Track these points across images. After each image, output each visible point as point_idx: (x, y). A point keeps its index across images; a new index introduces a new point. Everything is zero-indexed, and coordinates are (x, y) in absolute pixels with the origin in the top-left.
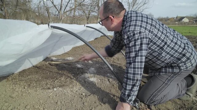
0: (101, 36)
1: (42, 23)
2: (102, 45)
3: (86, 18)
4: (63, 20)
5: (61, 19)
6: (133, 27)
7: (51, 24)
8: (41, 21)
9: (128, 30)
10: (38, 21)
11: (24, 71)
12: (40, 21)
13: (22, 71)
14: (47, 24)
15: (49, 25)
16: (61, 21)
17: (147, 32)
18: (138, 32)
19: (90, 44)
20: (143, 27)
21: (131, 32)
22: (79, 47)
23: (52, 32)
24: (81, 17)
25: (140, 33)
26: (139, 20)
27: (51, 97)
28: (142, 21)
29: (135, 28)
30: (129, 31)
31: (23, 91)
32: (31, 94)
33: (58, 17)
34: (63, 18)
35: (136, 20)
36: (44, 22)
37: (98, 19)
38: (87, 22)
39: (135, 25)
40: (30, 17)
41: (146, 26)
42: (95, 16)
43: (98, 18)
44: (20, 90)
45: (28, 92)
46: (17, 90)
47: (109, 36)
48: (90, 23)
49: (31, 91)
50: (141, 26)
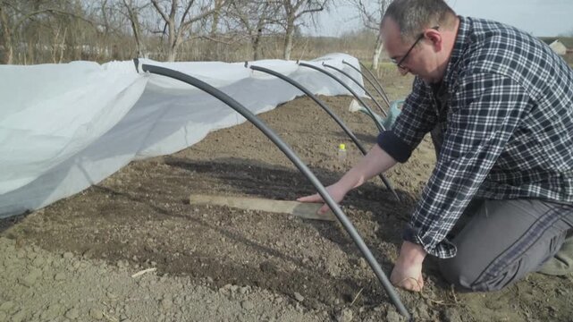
0: (297, 97)
1: (116, 57)
2: (299, 126)
3: (249, 41)
4: (180, 46)
5: (174, 45)
6: (492, 63)
7: (144, 61)
8: (114, 51)
9: (475, 69)
10: (104, 51)
11: (61, 203)
12: (109, 49)
13: (54, 204)
14: (129, 59)
15: (137, 63)
16: (175, 51)
17: (527, 82)
18: (503, 78)
19: (261, 120)
20: (520, 68)
21: (483, 74)
22: (228, 131)
23: (148, 84)
24: (235, 39)
25: (507, 82)
26: (511, 48)
27: (144, 285)
28: (518, 51)
29: (495, 67)
30: (477, 71)
31: (56, 264)
32: (83, 274)
33: (166, 36)
34: (180, 41)
35: (503, 46)
36: (121, 53)
37: (286, 45)
38: (253, 53)
39: (498, 59)
40: (78, 39)
41: (528, 65)
42: (277, 37)
43: (287, 41)
44: (49, 261)
45: (72, 269)
46: (39, 261)
47: (322, 96)
48: (264, 57)
49: (83, 264)
50: (514, 65)
